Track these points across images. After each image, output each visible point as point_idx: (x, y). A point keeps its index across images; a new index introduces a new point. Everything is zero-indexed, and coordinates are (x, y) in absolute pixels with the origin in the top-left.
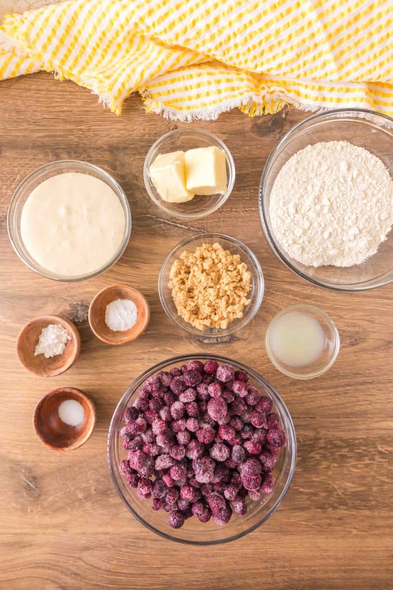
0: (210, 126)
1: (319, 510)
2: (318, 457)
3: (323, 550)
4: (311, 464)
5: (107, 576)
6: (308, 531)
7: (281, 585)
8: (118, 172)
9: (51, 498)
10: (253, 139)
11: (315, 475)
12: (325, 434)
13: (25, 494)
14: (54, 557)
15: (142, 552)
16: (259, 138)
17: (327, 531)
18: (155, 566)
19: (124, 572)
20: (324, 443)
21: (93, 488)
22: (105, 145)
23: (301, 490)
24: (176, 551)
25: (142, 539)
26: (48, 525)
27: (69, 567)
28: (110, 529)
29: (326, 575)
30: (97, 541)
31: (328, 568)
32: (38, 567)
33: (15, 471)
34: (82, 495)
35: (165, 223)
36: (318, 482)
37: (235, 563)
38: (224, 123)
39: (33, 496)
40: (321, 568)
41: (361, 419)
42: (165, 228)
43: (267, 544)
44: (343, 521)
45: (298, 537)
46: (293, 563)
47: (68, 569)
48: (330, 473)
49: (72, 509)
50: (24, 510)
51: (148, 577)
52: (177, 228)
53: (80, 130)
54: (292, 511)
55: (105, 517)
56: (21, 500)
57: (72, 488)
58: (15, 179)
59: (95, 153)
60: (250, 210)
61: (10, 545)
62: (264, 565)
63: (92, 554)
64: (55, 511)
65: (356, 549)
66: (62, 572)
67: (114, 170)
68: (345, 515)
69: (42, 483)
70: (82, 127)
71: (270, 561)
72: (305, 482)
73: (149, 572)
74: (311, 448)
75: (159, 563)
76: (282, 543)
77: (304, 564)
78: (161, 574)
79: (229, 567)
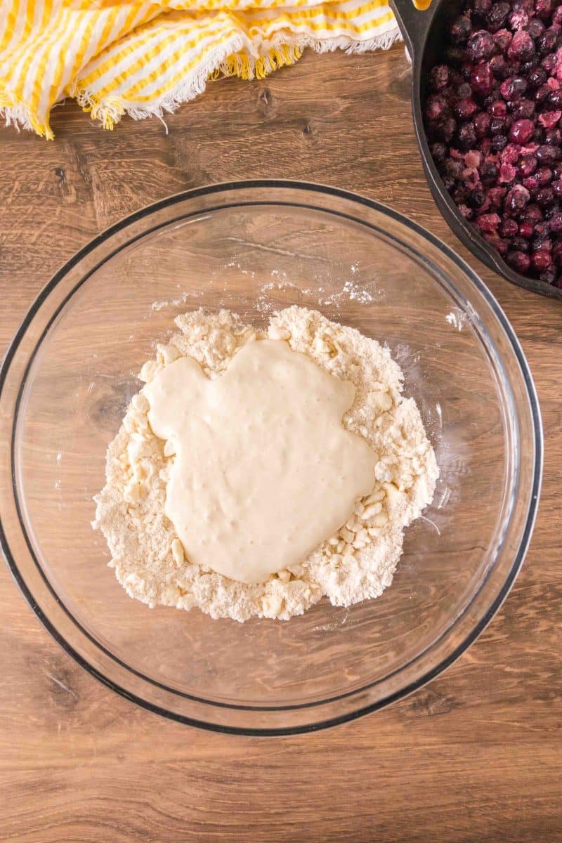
0: (322, 88)
1: (539, 702)
2: (532, 613)
3: (551, 768)
4: (522, 625)
5: (194, 833)
6: (524, 738)
7: (486, 831)
8: (178, 168)
9: (95, 706)
10: (391, 104)
11: (528, 644)
12: (541, 576)
13: (51, 700)
14: (104, 805)
15: (250, 788)
16: (402, 102)
17: (555, 737)
18: (272, 811)
19: (222, 823)
20: (541, 590)
22: (154, 126)
23: (508, 669)
24: (305, 783)
25: (248, 766)
26: (91, 751)
27: (131, 820)
28: (196, 752)
32: (78, 822)
33: (34, 663)
35: (258, 248)
36: (536, 655)
37: (407, 798)
38: (344, 81)
39: (65, 704)
40: (548, 798)
42: (258, 256)
43: (459, 763)
45: (509, 748)
46: (504, 792)
47: (128, 824)
48: (554, 639)
49: (131, 722)
50: (50, 727)
51: (263, 831)
52: (278, 256)
54: (494, 706)
56: (45, 711)
58: (11, 189)
59: (139, 140)
61: (31, 787)
62: (453, 799)
63: (169, 796)
64: (103, 727)
66: (118, 829)
67: (172, 165)
69: (78, 680)
71: (464, 791)
72: (514, 656)
73: (265, 821)
74: (519, 599)
75: (281, 806)
76: (483, 761)
77: (521, 793)
78: (284, 824)
79: (396, 806)
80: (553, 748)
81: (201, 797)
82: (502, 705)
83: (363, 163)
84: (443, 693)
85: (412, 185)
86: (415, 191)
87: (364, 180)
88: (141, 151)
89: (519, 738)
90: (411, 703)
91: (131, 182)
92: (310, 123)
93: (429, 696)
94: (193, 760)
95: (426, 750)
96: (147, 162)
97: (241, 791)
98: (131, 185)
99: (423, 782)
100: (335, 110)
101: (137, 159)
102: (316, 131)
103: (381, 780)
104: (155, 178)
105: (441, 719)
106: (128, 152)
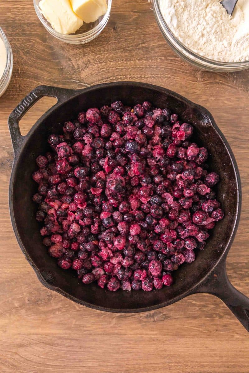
0: (125, 6)
1: (208, 318)
3: (211, 350)
5: (38, 367)
6: (199, 335)
8: (48, 44)
15: (65, 349)
17: (214, 335)
19: (51, 364)
21: (26, 299)
22: (36, 21)
23: (194, 302)
24: (92, 348)
25: (65, 339)
27: (8, 359)
28: (40, 331)
29: (213, 369)
30: (29, 340)
31: (214, 364)
34: (18, 304)
37: (140, 359)
38: (136, 3)
40: (208, 364)
41: (244, 247)
43: (166, 344)
44: (227, 328)
45: (191, 339)
46: (187, 359)
47: (7, 361)
49: (10, 315)
51: (71, 369)
53: (16, 8)
54: (186, 319)
55: (36, 321)
57: (10, 299)
59: (28, 28)
60: (156, 77)
62: (162, 361)
63: (26, 350)
65: (237, 349)
66: (2, 363)
67: (45, 43)
68: (228, 323)
70: (18, 6)
71: (168, 357)
73: (72, 364)
76: (178, 344)
77: (195, 361)
78: (80, 366)
79: (135, 362)
80: (212, 341)
81: (42, 351)
82: (189, 319)
83: (143, 47)
84: (161, 312)
85: (167, 60)
86: (167, 63)
87: (142, 56)
88: (29, 33)
89: (196, 335)
90: (145, 315)
91: (23, 50)
92: (117, 24)
93: (155, 312)
94: (39, 334)
95: (151, 337)
96: (32, 40)
97: (61, 350)
98: (23, 51)
99: (149, 352)
100: (130, 18)
101: (27, 38)
102: (120, 29)
103: (129, 349)
104: (36, 48)
105: (160, 324)
106: (23, 34)
